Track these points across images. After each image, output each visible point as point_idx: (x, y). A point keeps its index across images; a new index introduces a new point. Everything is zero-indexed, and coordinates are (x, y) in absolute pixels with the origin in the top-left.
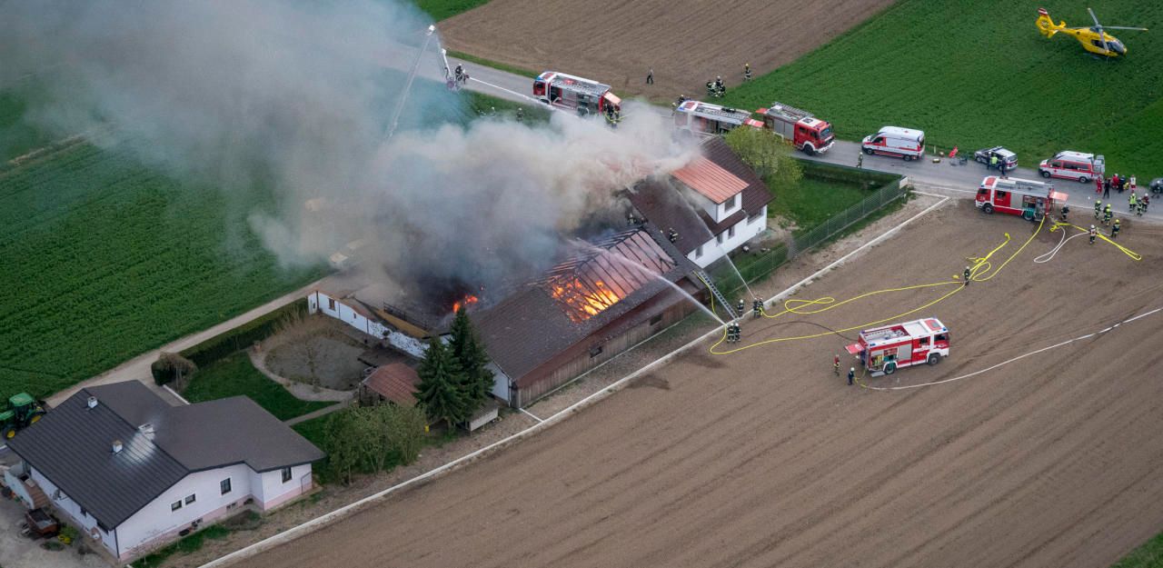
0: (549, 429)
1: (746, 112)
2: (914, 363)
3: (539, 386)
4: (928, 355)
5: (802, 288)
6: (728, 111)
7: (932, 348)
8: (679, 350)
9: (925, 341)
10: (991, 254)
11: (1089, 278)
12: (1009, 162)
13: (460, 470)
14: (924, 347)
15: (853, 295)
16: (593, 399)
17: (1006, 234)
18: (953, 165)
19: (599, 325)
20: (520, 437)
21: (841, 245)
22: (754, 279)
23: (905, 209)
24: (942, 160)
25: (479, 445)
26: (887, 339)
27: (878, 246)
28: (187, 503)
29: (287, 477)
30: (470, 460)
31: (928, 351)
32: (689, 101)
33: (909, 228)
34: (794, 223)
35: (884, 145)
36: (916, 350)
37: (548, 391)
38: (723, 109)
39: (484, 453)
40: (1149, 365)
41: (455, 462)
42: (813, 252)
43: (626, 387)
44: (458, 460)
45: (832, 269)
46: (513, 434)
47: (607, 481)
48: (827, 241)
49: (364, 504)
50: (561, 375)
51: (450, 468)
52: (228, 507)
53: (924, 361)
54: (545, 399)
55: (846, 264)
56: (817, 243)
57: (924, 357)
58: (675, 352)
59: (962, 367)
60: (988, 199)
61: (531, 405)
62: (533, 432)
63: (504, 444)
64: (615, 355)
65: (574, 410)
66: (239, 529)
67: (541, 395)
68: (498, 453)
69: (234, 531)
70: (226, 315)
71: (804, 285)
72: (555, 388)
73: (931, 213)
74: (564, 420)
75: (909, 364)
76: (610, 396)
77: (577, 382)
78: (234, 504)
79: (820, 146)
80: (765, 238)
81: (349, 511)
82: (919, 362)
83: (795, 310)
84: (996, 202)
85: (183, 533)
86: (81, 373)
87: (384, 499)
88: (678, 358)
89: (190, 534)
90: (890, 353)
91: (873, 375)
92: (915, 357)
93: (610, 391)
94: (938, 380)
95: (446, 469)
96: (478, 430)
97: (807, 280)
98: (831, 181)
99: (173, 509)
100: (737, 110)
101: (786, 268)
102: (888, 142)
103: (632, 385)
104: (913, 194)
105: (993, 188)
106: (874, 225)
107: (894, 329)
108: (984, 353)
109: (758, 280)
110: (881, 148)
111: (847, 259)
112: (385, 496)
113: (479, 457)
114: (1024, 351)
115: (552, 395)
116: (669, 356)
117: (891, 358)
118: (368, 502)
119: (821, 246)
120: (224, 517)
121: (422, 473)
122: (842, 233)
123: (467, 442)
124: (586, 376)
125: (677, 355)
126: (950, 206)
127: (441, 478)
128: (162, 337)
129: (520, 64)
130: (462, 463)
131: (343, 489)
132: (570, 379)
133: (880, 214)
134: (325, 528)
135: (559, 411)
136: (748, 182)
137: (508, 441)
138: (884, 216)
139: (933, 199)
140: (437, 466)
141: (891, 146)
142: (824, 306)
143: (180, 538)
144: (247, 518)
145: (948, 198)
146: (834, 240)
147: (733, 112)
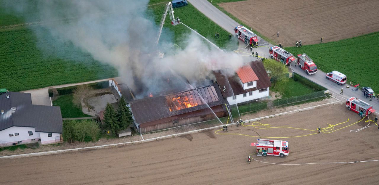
0: (144, 143)
1: (292, 54)
2: (274, 155)
3: (150, 128)
4: (280, 153)
5: (264, 119)
6: (286, 52)
7: (281, 152)
8: (205, 129)
9: (279, 148)
10: (336, 125)
11: (363, 142)
12: (370, 94)
13: (106, 148)
14: (278, 151)
15: (278, 126)
16: (165, 137)
17: (348, 119)
18: (352, 90)
19: (178, 113)
20: (133, 143)
21: (290, 108)
22: (250, 112)
23: (323, 101)
24: (350, 87)
25: (119, 142)
26: (266, 144)
27: (302, 111)
28: (15, 135)
29: (50, 136)
30: (112, 146)
31: (280, 152)
32: (277, 46)
33: (318, 108)
34: (281, 96)
35: (332, 77)
36: (274, 151)
37: (153, 131)
38: (285, 52)
39: (118, 145)
40: (355, 180)
41: (107, 145)
42: (277, 108)
43: (179, 136)
44: (108, 145)
45: (279, 115)
46: (131, 141)
47: (145, 165)
48: (286, 105)
49: (70, 151)
50: (159, 127)
51: (104, 147)
52: (32, 140)
53: (278, 155)
54: (151, 133)
55: (286, 115)
56: (282, 105)
57: (278, 154)
58: (204, 129)
59: (290, 161)
60: (349, 105)
61: (146, 134)
62: (138, 143)
63: (126, 144)
64: (184, 125)
65: (157, 139)
66: (30, 148)
67: (150, 131)
68: (122, 146)
69: (28, 148)
70: (86, 80)
71: (265, 118)
72: (157, 130)
73: (330, 105)
74: (151, 142)
75: (272, 155)
76: (172, 138)
77: (166, 130)
78: (34, 139)
79: (310, 72)
80: (266, 99)
81: (64, 151)
82: (276, 155)
83: (254, 126)
84: (351, 107)
85: (14, 144)
86: (32, 87)
87: (77, 151)
88: (203, 131)
89: (16, 145)
90: (265, 149)
91: (257, 155)
92: (274, 153)
93: (173, 136)
94: (278, 163)
95: (103, 147)
96: (123, 137)
97: (267, 117)
98: (306, 85)
99: (10, 136)
100: (289, 53)
101: (265, 111)
102: (333, 76)
103: (181, 136)
104: (330, 96)
105: (351, 102)
106: (307, 104)
107: (271, 141)
108: (303, 158)
109: (251, 113)
110: (331, 78)
111: (287, 113)
112: (78, 150)
113: (115, 146)
114: (317, 162)
115: (155, 132)
116: (201, 130)
117: (265, 151)
118: (72, 150)
119: (283, 107)
120: (29, 142)
121: (95, 146)
122: (293, 104)
123: (117, 140)
124: (170, 129)
125: (204, 130)
126: (339, 104)
127: (99, 149)
128: (63, 82)
129: (245, 21)
130: (109, 146)
131: (68, 144)
132: (164, 129)
133: (312, 101)
134: (53, 155)
135: (152, 138)
136: (259, 78)
137: (128, 143)
138: (313, 102)
139: (335, 100)
140: (101, 145)
141: (334, 78)
142: (265, 127)
143: (12, 145)
144: (35, 145)
145: (340, 101)
146: (288, 105)
147: (288, 53)
